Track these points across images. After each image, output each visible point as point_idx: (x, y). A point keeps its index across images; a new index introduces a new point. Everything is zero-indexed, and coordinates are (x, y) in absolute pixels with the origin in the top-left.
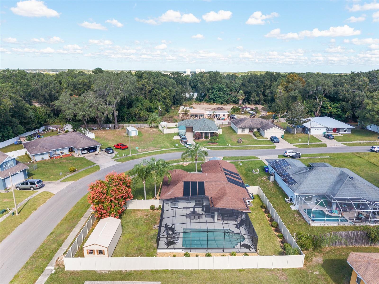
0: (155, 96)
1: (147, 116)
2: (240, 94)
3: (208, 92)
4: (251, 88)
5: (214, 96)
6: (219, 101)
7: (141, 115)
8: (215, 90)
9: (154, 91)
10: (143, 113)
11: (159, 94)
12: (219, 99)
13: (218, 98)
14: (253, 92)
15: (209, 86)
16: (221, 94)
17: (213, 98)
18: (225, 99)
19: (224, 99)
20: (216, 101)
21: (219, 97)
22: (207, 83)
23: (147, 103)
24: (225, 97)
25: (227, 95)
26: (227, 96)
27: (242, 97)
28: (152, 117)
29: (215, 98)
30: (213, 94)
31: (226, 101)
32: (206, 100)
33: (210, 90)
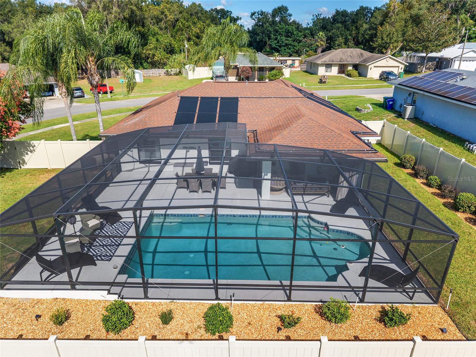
0: (182, 31)
1: (165, 60)
2: (319, 37)
3: (270, 38)
4: (336, 30)
5: (279, 43)
6: (286, 51)
7: (156, 58)
8: (280, 34)
9: (179, 23)
10: (159, 55)
11: (188, 28)
12: (286, 48)
13: (284, 46)
14: (338, 37)
15: (270, 29)
16: (288, 40)
17: (277, 47)
18: (295, 48)
19: (293, 48)
20: (280, 52)
21: (286, 45)
22: (267, 24)
23: (166, 39)
24: (294, 46)
25: (299, 43)
26: (297, 44)
27: (322, 43)
28: (173, 60)
29: (280, 48)
30: (276, 40)
31: (296, 52)
32: (266, 50)
33: (272, 35)
